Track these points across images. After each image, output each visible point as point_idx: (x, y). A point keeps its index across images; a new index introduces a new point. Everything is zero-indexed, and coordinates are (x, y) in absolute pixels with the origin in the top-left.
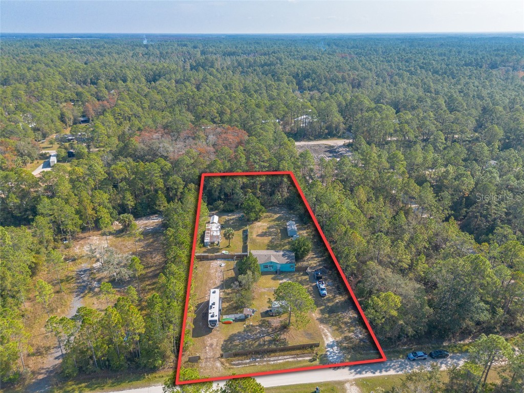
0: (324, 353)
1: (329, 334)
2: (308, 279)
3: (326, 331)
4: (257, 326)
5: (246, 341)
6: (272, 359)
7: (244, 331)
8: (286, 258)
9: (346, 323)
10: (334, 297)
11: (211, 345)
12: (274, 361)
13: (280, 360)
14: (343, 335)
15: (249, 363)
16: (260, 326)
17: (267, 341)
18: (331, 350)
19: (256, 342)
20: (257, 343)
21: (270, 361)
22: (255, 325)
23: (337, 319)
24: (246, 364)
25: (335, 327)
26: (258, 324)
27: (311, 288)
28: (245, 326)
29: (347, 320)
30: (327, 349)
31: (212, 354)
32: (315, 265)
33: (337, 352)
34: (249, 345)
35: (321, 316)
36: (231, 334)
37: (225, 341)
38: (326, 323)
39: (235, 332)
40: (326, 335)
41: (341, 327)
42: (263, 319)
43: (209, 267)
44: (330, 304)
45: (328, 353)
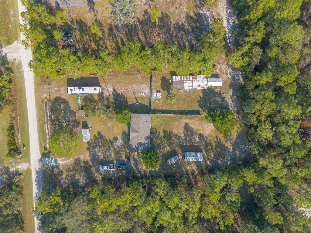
0: (51, 156)
1: (65, 162)
2: (121, 159)
3: (67, 161)
4: (75, 118)
5: (63, 112)
6: (49, 126)
7: (71, 110)
8: (137, 146)
9: (74, 175)
10: (100, 174)
11: (59, 90)
12: (48, 127)
13: (48, 131)
14: (64, 171)
15: (47, 113)
16: (75, 121)
17: (62, 124)
18: (53, 161)
19: (62, 117)
20: (60, 118)
21: (48, 125)
22: (76, 117)
23: (78, 171)
24: (46, 111)
25: (71, 167)
26: (76, 119)
27: (111, 159)
28: (75, 111)
29: (77, 177)
30: (53, 159)
31: (53, 91)
32: (140, 167)
33: (51, 164)
34: (60, 113)
35: (83, 160)
36: (69, 102)
37: (64, 98)
38: (75, 163)
39: (71, 105)
40: (64, 161)
41: (71, 171)
42: (81, 123)
43: (141, 84)
44: (93, 169)
45: (51, 159)
